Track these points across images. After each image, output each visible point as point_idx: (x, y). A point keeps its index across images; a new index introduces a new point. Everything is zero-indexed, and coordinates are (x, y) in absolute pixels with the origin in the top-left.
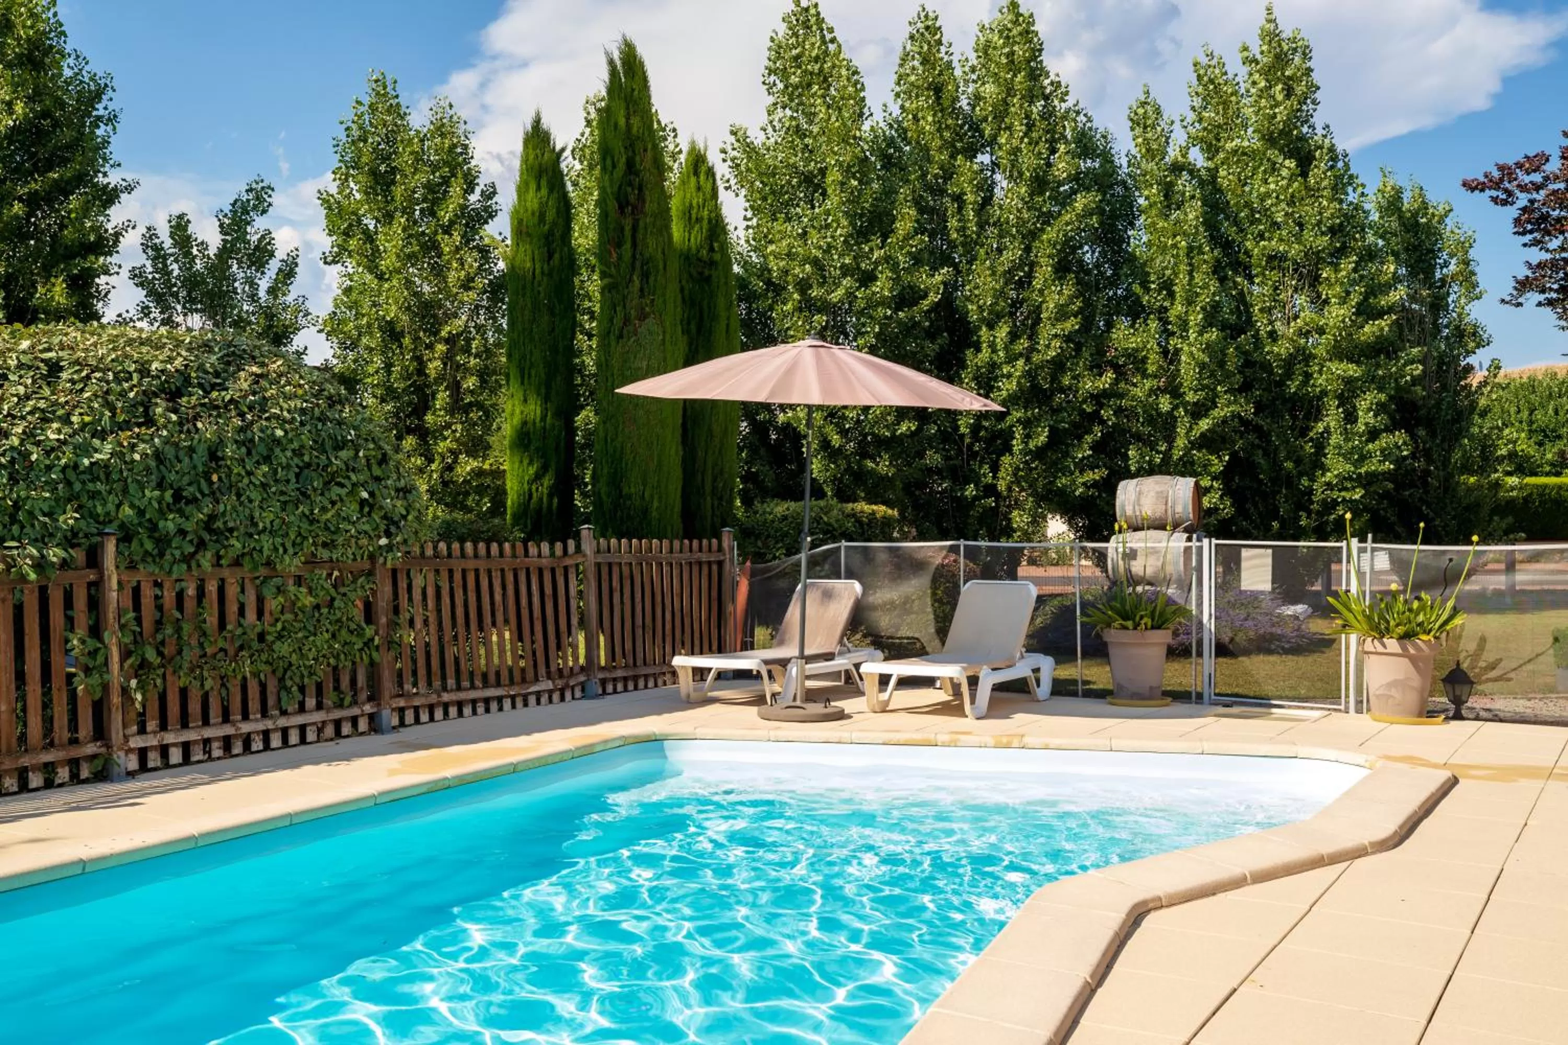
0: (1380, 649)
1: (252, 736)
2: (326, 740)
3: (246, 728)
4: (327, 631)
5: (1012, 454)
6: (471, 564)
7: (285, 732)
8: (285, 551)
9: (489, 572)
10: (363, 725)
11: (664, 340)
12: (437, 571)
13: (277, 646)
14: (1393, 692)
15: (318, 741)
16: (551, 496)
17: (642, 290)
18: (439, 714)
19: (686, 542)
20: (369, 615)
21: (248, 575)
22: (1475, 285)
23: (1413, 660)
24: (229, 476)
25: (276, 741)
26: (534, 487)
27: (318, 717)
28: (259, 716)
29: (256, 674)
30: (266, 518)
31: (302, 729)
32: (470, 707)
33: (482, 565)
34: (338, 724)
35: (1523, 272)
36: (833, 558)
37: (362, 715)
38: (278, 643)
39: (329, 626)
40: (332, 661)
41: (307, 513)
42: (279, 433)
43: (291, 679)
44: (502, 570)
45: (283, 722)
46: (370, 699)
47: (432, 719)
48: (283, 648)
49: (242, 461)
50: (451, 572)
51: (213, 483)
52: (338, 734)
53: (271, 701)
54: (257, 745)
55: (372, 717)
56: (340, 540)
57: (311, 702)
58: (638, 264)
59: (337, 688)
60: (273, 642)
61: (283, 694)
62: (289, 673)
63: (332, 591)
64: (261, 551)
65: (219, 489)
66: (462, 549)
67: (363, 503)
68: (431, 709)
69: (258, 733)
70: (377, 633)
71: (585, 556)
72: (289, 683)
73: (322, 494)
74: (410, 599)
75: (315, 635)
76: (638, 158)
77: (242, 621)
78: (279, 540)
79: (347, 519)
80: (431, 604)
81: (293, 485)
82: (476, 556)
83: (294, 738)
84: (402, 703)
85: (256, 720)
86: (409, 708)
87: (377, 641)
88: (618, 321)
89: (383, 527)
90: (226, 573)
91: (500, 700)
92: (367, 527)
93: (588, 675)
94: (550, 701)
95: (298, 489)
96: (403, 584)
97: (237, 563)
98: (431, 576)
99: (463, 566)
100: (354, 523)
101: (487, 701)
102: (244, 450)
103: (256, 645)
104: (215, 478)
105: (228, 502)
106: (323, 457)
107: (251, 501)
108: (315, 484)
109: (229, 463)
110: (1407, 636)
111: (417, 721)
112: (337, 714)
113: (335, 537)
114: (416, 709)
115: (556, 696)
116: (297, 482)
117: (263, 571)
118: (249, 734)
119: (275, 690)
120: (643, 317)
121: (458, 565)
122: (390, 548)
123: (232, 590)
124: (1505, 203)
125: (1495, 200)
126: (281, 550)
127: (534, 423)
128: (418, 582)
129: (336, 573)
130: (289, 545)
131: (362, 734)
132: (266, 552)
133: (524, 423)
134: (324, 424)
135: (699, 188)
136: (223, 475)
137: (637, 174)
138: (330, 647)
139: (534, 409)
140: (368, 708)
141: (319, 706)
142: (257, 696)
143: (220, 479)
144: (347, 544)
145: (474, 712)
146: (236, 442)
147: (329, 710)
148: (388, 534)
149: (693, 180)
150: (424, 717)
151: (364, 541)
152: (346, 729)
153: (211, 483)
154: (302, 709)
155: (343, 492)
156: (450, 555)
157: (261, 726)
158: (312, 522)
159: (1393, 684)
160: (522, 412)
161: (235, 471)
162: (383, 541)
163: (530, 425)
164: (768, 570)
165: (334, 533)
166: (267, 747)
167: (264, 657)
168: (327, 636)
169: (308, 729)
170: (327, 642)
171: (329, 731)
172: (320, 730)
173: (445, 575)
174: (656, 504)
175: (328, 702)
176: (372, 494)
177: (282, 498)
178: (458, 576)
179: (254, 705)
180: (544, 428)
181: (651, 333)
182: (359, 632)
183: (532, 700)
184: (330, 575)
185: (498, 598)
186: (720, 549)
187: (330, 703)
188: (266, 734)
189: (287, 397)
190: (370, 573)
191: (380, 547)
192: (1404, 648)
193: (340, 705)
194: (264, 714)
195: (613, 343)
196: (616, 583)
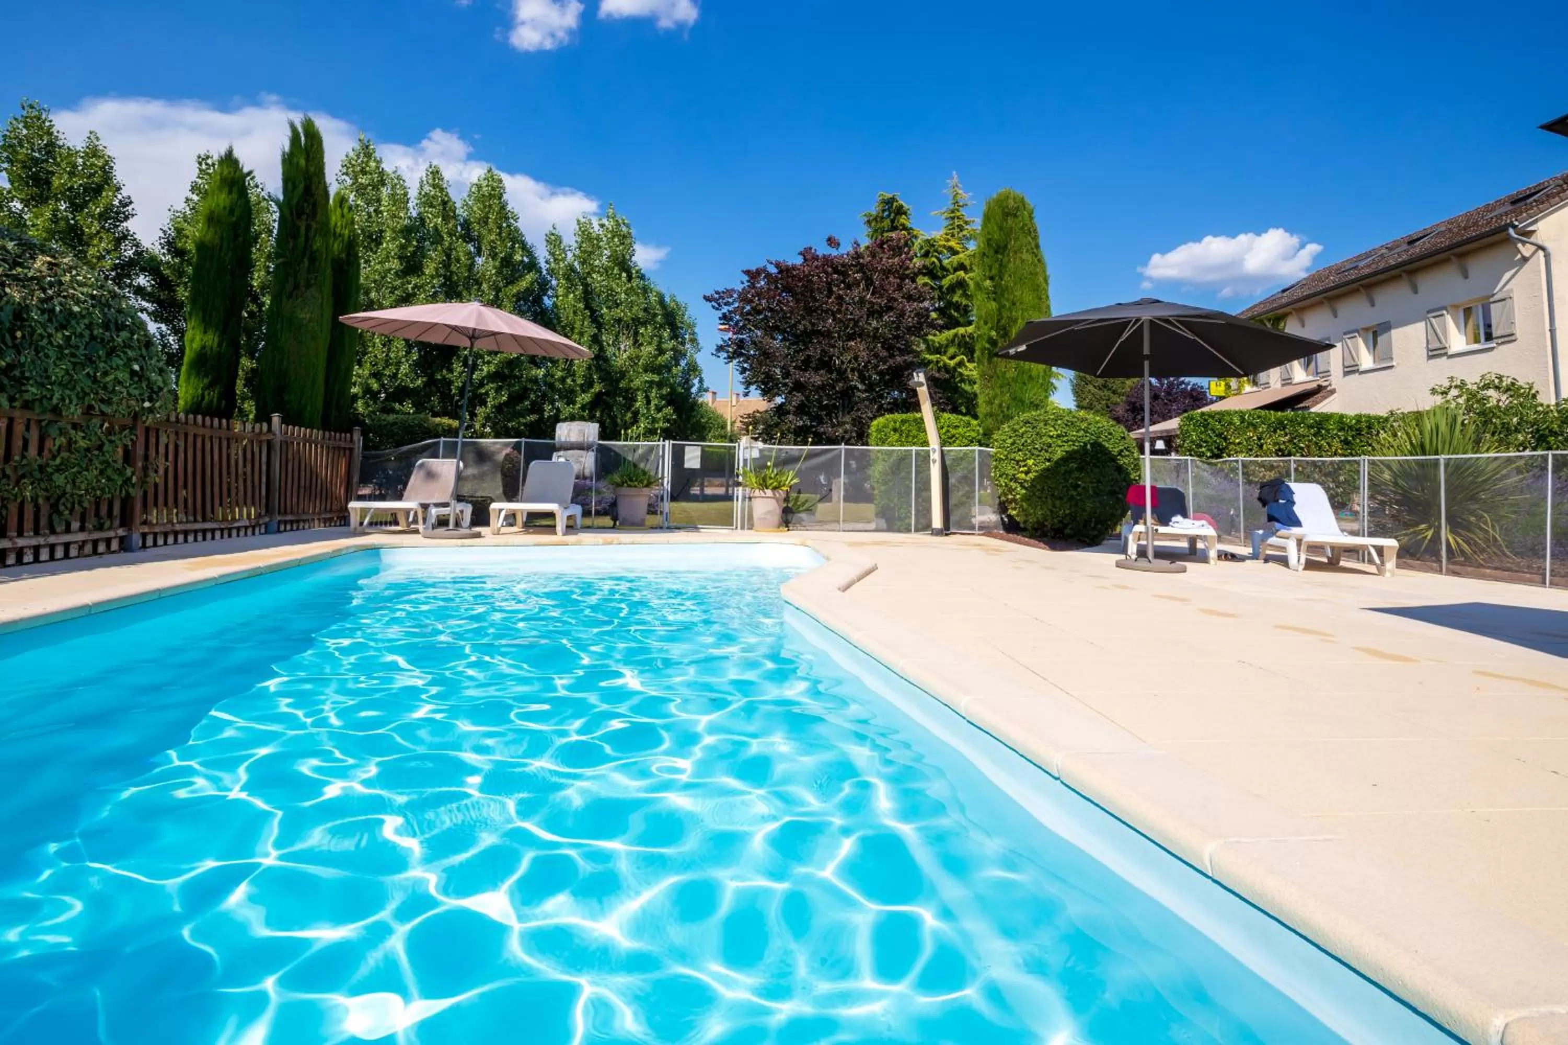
0: (763, 494)
1: (25, 550)
2: (86, 556)
3: (21, 542)
4: (96, 468)
5: (486, 407)
6: (201, 431)
7: (52, 548)
8: (71, 402)
9: (211, 438)
10: (115, 545)
11: (322, 303)
12: (177, 434)
13: (55, 477)
14: (769, 517)
15: (78, 557)
16: (219, 399)
17: (309, 268)
18: (171, 539)
19: (333, 433)
20: (128, 457)
21: (36, 418)
22: (698, 344)
23: (777, 500)
24: (32, 334)
25: (44, 555)
26: (206, 393)
27: (81, 537)
28: (32, 534)
29: (34, 500)
30: (57, 373)
31: (67, 546)
32: (193, 535)
33: (208, 433)
34: (95, 543)
35: (720, 343)
36: (432, 449)
37: (115, 537)
38: (57, 475)
39: (98, 465)
40: (98, 493)
41: (92, 373)
42: (76, 309)
43: (64, 504)
44: (220, 439)
45: (52, 539)
46: (122, 525)
47: (166, 543)
48: (59, 479)
49: (44, 327)
50: (186, 435)
51: (16, 338)
52: (95, 552)
53: (43, 522)
54: (28, 558)
55: (122, 540)
56: (115, 399)
57: (75, 525)
58: (308, 253)
59: (97, 514)
60: (52, 474)
61: (55, 517)
62: (63, 500)
63: (103, 438)
64: (51, 399)
65: (21, 344)
66: (195, 418)
67: (133, 373)
68: (166, 535)
69: (29, 547)
70: (133, 473)
71: (274, 434)
72: (62, 508)
73: (105, 362)
74: (157, 452)
75: (87, 470)
76: (314, 187)
77: (25, 453)
78: (68, 392)
79: (120, 383)
80: (171, 457)
81: (81, 351)
82: (204, 425)
83: (59, 553)
84: (146, 529)
85: (30, 537)
86: (150, 533)
87: (134, 479)
88: (289, 286)
89: (147, 395)
90: (17, 413)
91: (213, 531)
92: (136, 392)
93: (271, 518)
94: (246, 534)
95: (85, 355)
96: (153, 440)
97: (27, 405)
98: (173, 437)
99: (195, 431)
100: (126, 387)
101: (204, 532)
102: (46, 316)
103: (37, 475)
104: (19, 334)
105: (27, 357)
106: (107, 334)
107: (47, 356)
108: (101, 353)
109: (33, 324)
110: (775, 488)
111: (155, 544)
112: (96, 535)
113: (111, 396)
114: (155, 534)
115: (250, 531)
116: (85, 349)
117: (48, 416)
118: (22, 549)
119: (47, 514)
120: (308, 286)
121: (192, 431)
122: (151, 410)
123: (19, 429)
124: (717, 309)
125: (713, 307)
126: (67, 401)
127: (212, 347)
128: (163, 439)
129: (106, 425)
130: (74, 397)
131: (114, 552)
132: (55, 401)
133: (203, 347)
134: (109, 310)
135: (343, 216)
136: (26, 333)
137: (312, 195)
138: (98, 481)
139: (211, 339)
140: (121, 532)
141: (82, 529)
142: (32, 517)
143: (23, 336)
144: (120, 403)
145: (196, 540)
146: (39, 309)
147: (90, 532)
148: (150, 400)
149: (339, 210)
150: (160, 541)
151: (133, 403)
152: (102, 548)
153: (14, 338)
154: (68, 530)
155: (121, 363)
156: (186, 423)
157: (34, 542)
158: (95, 381)
159: (769, 512)
160: (202, 340)
161: (39, 331)
162: (147, 404)
163: (208, 349)
164: (383, 455)
165: (110, 393)
166: (36, 560)
167: (43, 485)
168: (96, 472)
169: (72, 546)
170: (96, 477)
171: (88, 548)
172: (81, 548)
173: (182, 437)
174: (309, 408)
175: (89, 526)
176: (141, 368)
177: (72, 360)
178: (191, 439)
179: (28, 524)
180: (219, 353)
181: (314, 297)
182: (120, 472)
183: (234, 532)
184: (102, 426)
185: (216, 457)
186: (352, 440)
187: (91, 526)
188: (36, 550)
189: (81, 284)
190: (133, 429)
191: (143, 408)
192: (774, 494)
193: (100, 528)
194: (37, 533)
195: (284, 300)
196: (290, 456)
